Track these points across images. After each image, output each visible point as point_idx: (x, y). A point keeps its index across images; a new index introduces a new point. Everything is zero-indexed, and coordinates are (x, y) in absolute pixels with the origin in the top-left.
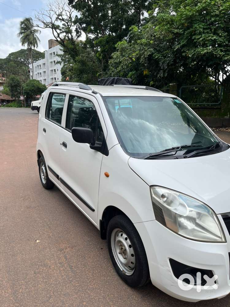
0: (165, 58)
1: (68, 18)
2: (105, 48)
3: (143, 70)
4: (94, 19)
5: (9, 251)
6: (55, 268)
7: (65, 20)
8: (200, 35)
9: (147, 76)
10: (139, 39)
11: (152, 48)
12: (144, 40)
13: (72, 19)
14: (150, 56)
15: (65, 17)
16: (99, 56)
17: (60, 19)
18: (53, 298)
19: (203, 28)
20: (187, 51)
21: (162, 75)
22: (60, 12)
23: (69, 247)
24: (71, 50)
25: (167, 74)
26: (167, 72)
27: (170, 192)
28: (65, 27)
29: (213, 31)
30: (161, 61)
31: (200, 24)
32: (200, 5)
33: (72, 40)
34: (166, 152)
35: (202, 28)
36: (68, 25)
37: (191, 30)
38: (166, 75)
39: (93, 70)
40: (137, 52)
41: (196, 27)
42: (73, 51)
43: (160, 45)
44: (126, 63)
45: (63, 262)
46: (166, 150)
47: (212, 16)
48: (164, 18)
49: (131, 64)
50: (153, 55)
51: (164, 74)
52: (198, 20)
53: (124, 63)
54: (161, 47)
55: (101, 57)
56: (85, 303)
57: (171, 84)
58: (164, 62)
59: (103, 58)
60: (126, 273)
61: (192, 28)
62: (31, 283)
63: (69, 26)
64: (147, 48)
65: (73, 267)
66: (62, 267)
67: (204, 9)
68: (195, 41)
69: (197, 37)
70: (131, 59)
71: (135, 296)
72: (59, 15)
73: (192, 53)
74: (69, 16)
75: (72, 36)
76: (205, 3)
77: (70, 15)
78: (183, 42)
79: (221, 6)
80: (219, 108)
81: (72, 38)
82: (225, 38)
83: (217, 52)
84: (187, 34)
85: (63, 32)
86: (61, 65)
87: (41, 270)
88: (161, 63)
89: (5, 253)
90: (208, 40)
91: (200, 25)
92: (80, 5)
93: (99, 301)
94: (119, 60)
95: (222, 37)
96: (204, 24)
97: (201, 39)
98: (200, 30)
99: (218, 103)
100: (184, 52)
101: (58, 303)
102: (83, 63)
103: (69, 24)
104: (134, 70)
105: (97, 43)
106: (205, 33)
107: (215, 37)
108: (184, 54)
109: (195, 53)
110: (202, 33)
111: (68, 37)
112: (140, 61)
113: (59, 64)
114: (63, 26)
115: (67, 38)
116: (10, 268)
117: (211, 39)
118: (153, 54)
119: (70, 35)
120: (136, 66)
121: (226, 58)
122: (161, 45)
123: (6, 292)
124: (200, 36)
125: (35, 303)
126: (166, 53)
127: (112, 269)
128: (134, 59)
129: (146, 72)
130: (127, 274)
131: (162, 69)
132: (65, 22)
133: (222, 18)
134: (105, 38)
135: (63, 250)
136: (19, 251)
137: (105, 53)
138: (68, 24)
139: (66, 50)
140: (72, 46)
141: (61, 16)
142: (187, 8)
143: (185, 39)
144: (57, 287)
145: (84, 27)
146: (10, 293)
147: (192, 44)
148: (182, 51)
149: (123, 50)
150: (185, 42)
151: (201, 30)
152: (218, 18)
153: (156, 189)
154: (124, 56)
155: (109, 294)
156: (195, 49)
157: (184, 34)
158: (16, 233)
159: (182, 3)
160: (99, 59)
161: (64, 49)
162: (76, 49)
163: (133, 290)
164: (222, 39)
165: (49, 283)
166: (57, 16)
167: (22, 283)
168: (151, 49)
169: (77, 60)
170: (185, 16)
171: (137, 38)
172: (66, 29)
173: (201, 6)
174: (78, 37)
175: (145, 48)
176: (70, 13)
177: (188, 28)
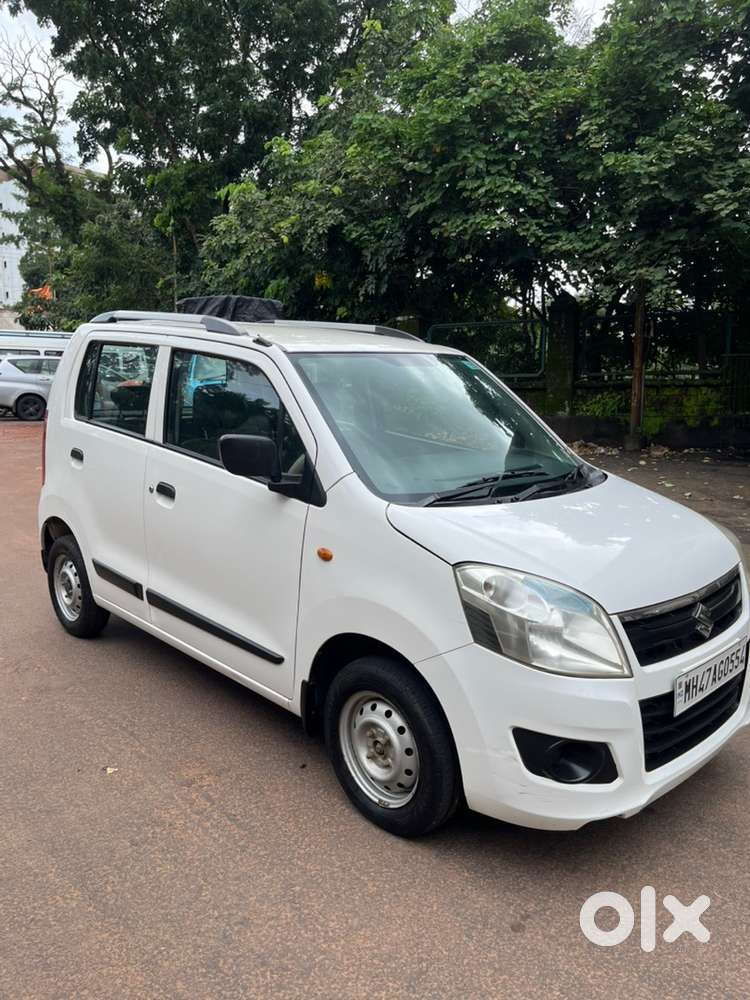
0: (379, 241)
1: (45, 96)
2: (183, 201)
3: (312, 272)
4: (143, 108)
5: (30, 803)
6: (188, 825)
7: (32, 103)
8: (478, 179)
9: (324, 293)
10: (297, 178)
11: (340, 208)
12: (312, 182)
13: (56, 101)
14: (335, 231)
15: (33, 94)
16: (163, 225)
17: (16, 100)
18: (207, 890)
19: (486, 159)
20: (445, 224)
21: (371, 289)
22: (16, 76)
23: (208, 774)
24: (57, 201)
25: (386, 286)
26: (388, 282)
27: (503, 574)
28: (32, 125)
29: (513, 169)
30: (367, 247)
31: (477, 147)
32: (476, 94)
33: (58, 169)
34: (470, 489)
35: (484, 161)
36: (44, 121)
37: (453, 164)
38: (383, 290)
39: (142, 270)
40: (293, 217)
41: (465, 158)
42: (64, 203)
43: (362, 201)
44: (262, 248)
45: (205, 810)
46: (470, 485)
47: (511, 127)
48: (373, 126)
49: (273, 255)
50: (342, 229)
51: (378, 288)
52: (472, 137)
53: (253, 248)
54: (366, 207)
55: (170, 229)
56: (298, 888)
57: (399, 318)
58: (377, 250)
59: (177, 231)
60: (389, 804)
61: (455, 159)
62: (133, 867)
63: (48, 124)
64: (323, 208)
65: (239, 817)
66: (208, 820)
67: (488, 105)
68: (465, 194)
69: (471, 185)
70: (275, 236)
71: (422, 856)
72: (12, 87)
73: (457, 227)
74: (48, 92)
75: (58, 156)
76: (489, 86)
77: (51, 88)
78: (432, 197)
79: (534, 97)
80: (539, 390)
81: (59, 163)
82: (545, 193)
83: (528, 230)
84: (442, 174)
85: (27, 141)
86: (18, 247)
87: (150, 835)
88: (367, 253)
89: (21, 809)
90: (501, 195)
91: (477, 152)
92: (94, 62)
93: (332, 878)
94: (235, 238)
95: (540, 187)
96: (487, 148)
97: (482, 190)
98: (478, 167)
99: (537, 375)
100: (435, 225)
101: (225, 899)
102: (107, 245)
103: (46, 116)
104: (283, 271)
105: (156, 183)
106: (493, 175)
107: (519, 188)
108: (435, 232)
109: (465, 229)
110: (484, 175)
111: (45, 158)
112: (302, 246)
113: (13, 245)
114: (28, 123)
115: (40, 161)
116: (53, 843)
117: (507, 192)
118: (341, 225)
119: (50, 153)
120: (290, 260)
121: (552, 248)
122: (366, 201)
123: (67, 898)
124: (479, 182)
125: (162, 908)
126: (380, 225)
127: (343, 807)
128: (286, 239)
129: (321, 281)
130: (391, 806)
131: (371, 273)
132: (32, 110)
133: (536, 133)
134: (181, 171)
135: (193, 782)
136: (62, 800)
137: (185, 216)
138: (43, 117)
139: (37, 200)
140: (61, 187)
141: (20, 88)
142: (439, 101)
143: (438, 189)
144: (210, 866)
145: (106, 129)
146: (81, 899)
147: (456, 202)
148: (430, 222)
149: (246, 209)
150: (437, 198)
151: (481, 166)
152: (527, 132)
153: (467, 571)
154: (250, 228)
155: (356, 859)
156: (465, 218)
157: (432, 174)
158: (34, 758)
159: (422, 85)
160: (163, 236)
161: (30, 195)
162: (75, 199)
163: (411, 843)
164: (540, 193)
165: (184, 861)
166: (6, 91)
167: (104, 871)
168: (337, 212)
169: (87, 236)
170: (433, 126)
171: (290, 177)
172: (37, 131)
173: (479, 96)
174: (87, 160)
175: (317, 206)
176: (52, 83)
177: (444, 158)
